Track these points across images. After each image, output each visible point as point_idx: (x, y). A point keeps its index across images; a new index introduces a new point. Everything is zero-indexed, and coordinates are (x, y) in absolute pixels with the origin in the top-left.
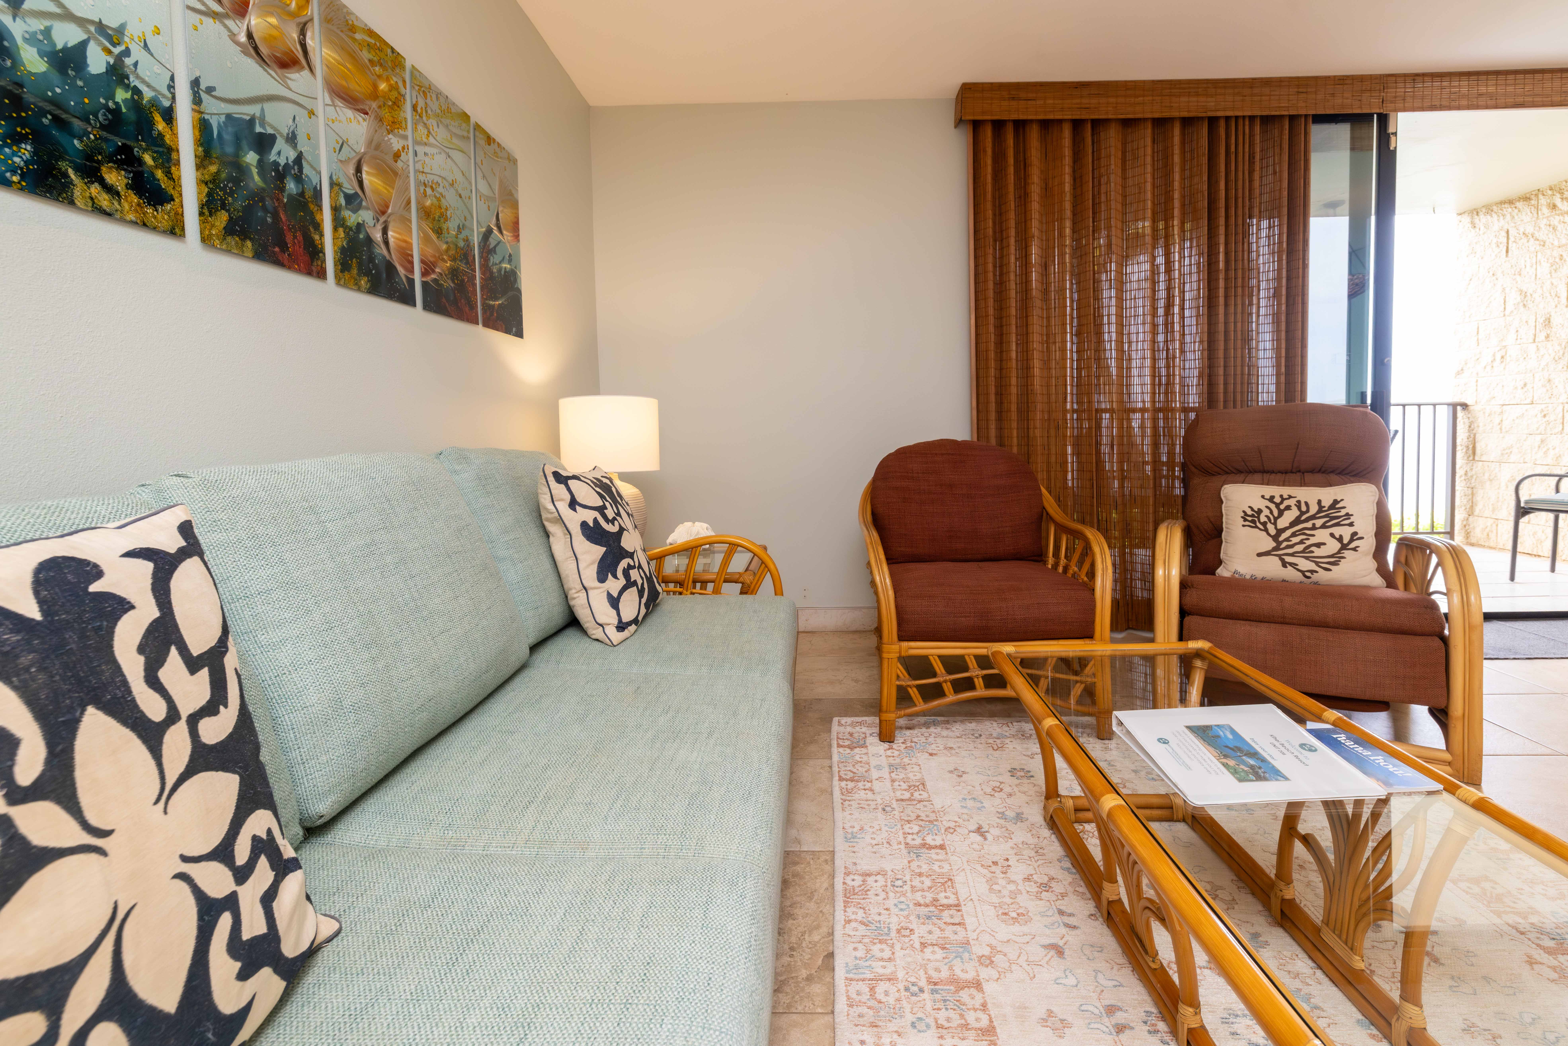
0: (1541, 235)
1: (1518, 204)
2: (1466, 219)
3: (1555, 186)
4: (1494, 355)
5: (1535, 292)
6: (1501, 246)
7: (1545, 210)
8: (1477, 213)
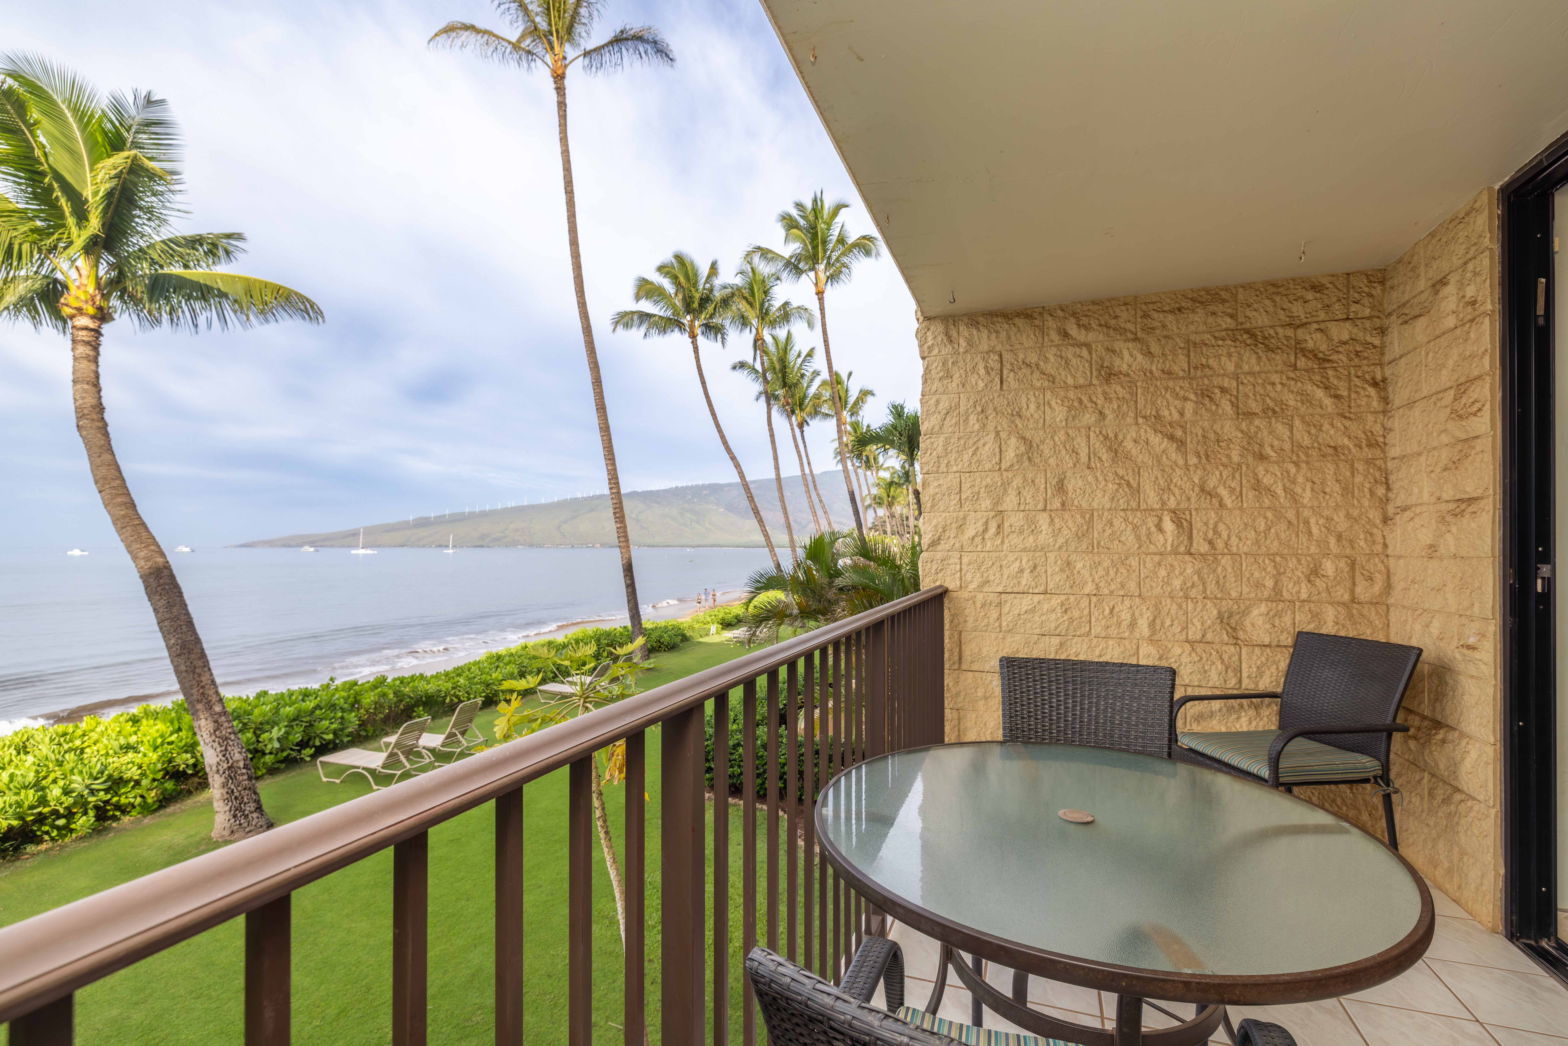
0: (1050, 369)
1: (1017, 320)
2: (938, 328)
3: (1067, 307)
4: (986, 523)
5: (1042, 442)
6: (993, 373)
7: (1055, 336)
8: (954, 321)
